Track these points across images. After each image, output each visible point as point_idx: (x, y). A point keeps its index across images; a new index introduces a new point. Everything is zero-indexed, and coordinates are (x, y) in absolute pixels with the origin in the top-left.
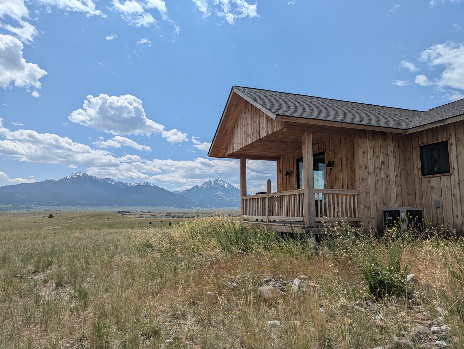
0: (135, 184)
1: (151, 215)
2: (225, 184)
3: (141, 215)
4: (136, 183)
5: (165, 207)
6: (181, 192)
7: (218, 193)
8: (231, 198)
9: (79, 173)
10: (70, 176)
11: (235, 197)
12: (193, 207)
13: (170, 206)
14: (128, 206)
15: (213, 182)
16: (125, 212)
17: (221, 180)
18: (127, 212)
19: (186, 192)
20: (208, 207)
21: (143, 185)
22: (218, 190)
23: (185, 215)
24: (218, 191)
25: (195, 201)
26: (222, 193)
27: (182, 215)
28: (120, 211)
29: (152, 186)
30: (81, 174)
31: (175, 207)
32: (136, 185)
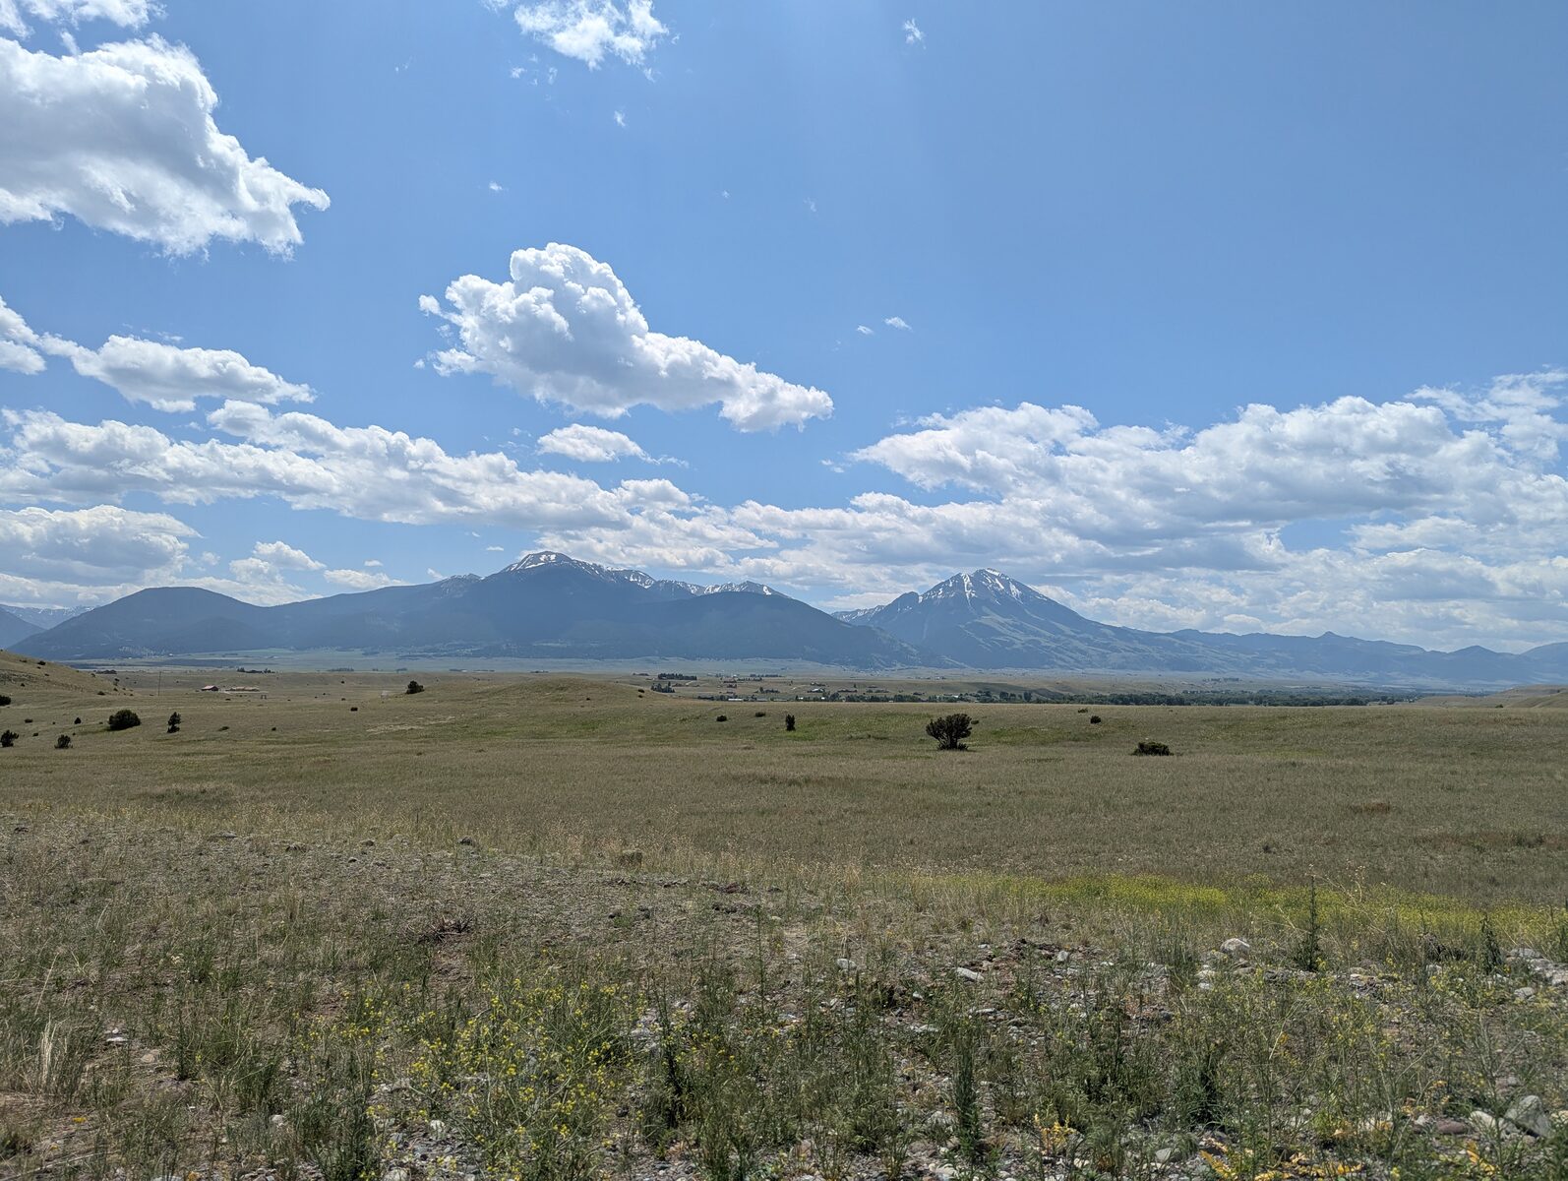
0: (713, 589)
1: (761, 689)
2: (1013, 588)
3: (730, 690)
4: (717, 586)
5: (809, 664)
6: (859, 614)
7: (984, 620)
8: (1032, 637)
9: (546, 553)
10: (519, 564)
11: (1048, 634)
12: (899, 666)
13: (825, 660)
14: (694, 659)
15: (967, 581)
16: (680, 677)
17: (997, 574)
18: (687, 678)
19: (878, 614)
20: (952, 667)
21: (737, 590)
22: (984, 609)
23: (874, 690)
24: (988, 611)
25: (905, 645)
26: (1001, 619)
27: (860, 692)
28: (664, 675)
29: (768, 593)
30: (553, 557)
31: (842, 663)
32: (717, 590)
